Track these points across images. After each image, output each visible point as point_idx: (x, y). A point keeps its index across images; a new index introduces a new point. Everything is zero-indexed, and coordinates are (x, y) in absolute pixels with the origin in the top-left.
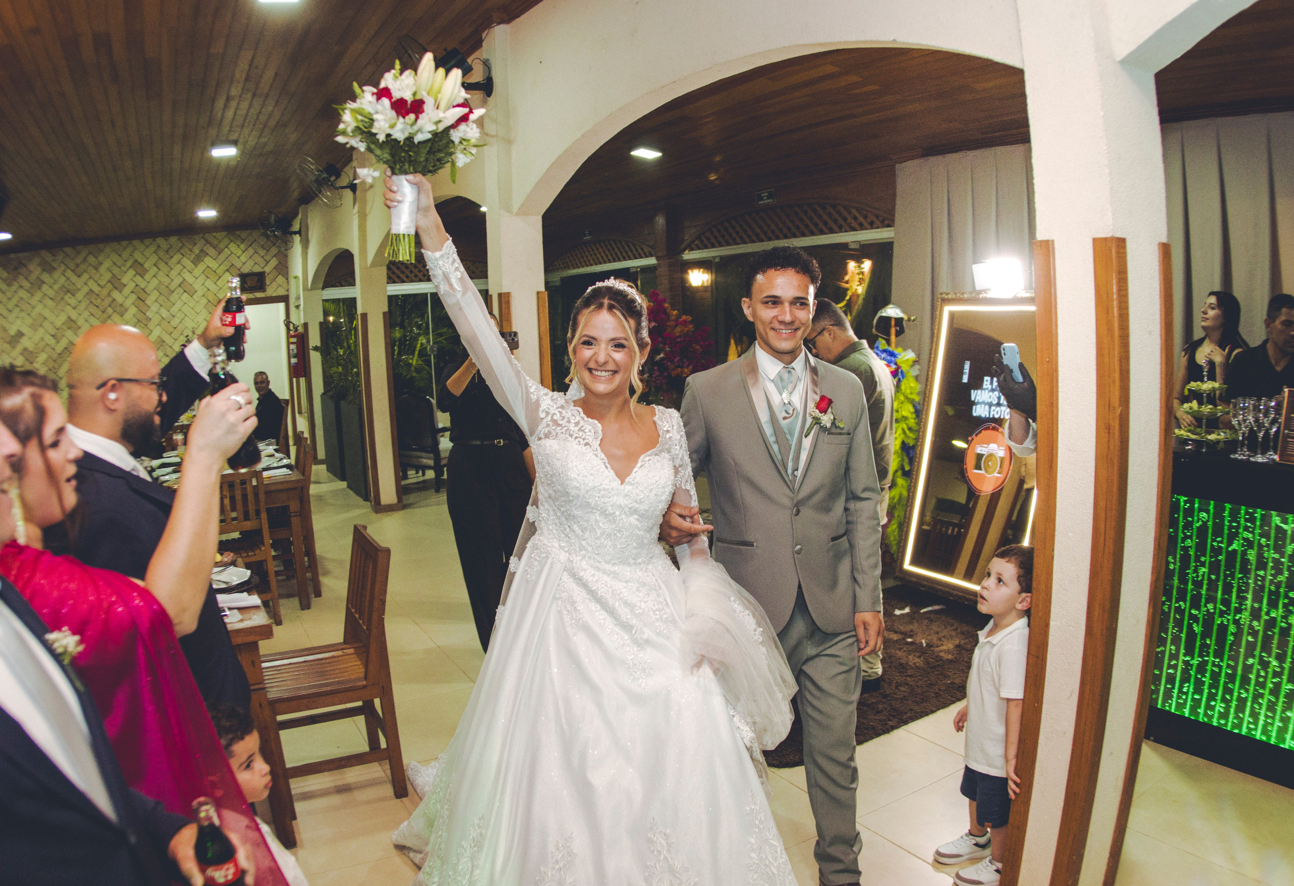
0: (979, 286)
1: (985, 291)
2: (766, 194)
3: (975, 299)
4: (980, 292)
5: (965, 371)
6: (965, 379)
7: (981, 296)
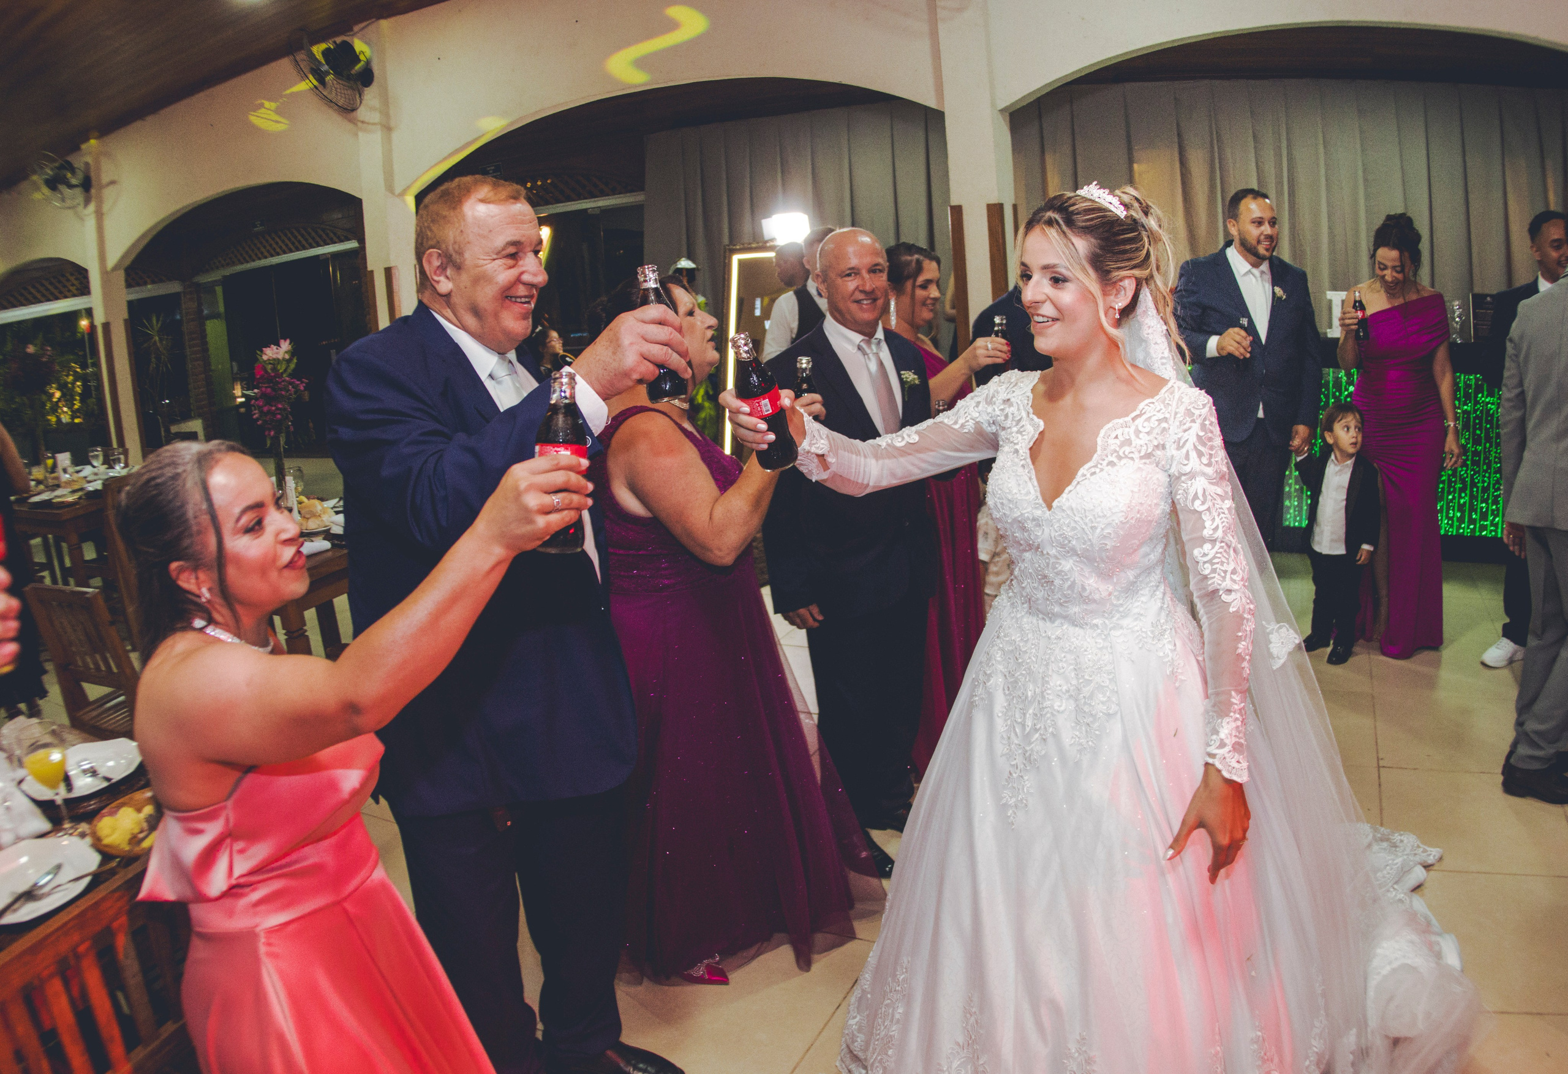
0: (767, 236)
1: (772, 240)
2: (493, 168)
3: (763, 248)
4: (767, 242)
5: (756, 306)
6: (758, 313)
7: (768, 245)
